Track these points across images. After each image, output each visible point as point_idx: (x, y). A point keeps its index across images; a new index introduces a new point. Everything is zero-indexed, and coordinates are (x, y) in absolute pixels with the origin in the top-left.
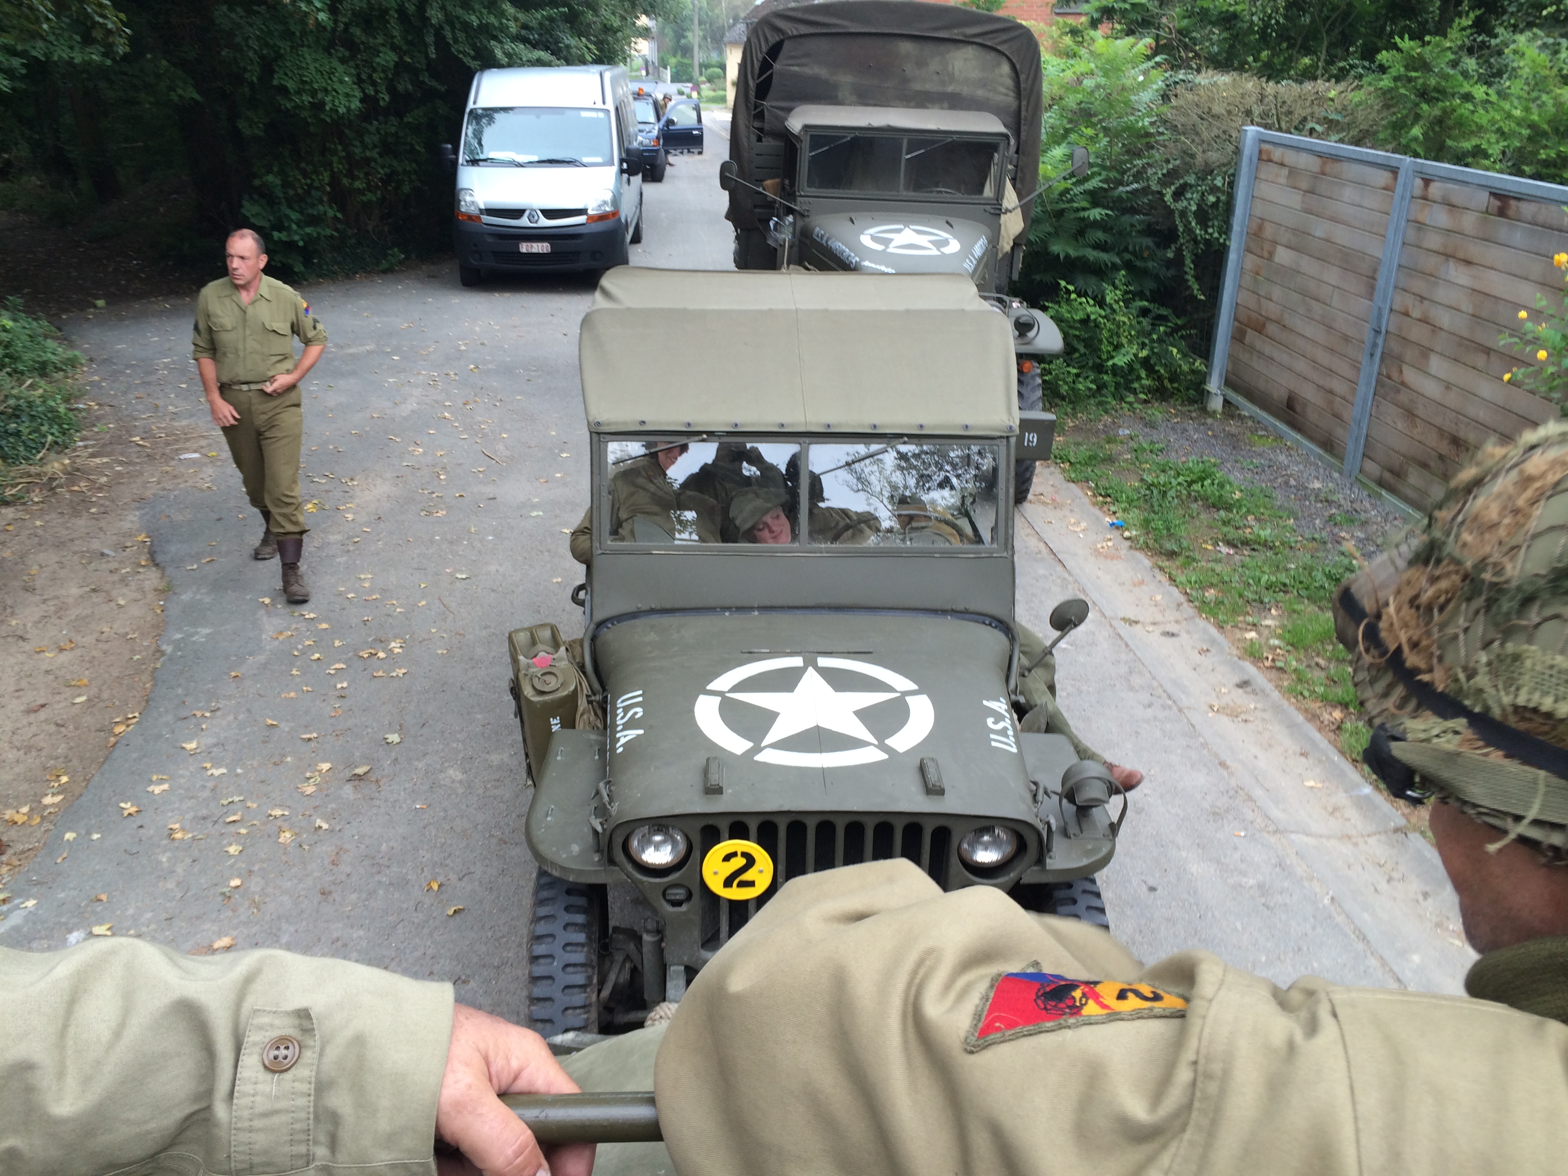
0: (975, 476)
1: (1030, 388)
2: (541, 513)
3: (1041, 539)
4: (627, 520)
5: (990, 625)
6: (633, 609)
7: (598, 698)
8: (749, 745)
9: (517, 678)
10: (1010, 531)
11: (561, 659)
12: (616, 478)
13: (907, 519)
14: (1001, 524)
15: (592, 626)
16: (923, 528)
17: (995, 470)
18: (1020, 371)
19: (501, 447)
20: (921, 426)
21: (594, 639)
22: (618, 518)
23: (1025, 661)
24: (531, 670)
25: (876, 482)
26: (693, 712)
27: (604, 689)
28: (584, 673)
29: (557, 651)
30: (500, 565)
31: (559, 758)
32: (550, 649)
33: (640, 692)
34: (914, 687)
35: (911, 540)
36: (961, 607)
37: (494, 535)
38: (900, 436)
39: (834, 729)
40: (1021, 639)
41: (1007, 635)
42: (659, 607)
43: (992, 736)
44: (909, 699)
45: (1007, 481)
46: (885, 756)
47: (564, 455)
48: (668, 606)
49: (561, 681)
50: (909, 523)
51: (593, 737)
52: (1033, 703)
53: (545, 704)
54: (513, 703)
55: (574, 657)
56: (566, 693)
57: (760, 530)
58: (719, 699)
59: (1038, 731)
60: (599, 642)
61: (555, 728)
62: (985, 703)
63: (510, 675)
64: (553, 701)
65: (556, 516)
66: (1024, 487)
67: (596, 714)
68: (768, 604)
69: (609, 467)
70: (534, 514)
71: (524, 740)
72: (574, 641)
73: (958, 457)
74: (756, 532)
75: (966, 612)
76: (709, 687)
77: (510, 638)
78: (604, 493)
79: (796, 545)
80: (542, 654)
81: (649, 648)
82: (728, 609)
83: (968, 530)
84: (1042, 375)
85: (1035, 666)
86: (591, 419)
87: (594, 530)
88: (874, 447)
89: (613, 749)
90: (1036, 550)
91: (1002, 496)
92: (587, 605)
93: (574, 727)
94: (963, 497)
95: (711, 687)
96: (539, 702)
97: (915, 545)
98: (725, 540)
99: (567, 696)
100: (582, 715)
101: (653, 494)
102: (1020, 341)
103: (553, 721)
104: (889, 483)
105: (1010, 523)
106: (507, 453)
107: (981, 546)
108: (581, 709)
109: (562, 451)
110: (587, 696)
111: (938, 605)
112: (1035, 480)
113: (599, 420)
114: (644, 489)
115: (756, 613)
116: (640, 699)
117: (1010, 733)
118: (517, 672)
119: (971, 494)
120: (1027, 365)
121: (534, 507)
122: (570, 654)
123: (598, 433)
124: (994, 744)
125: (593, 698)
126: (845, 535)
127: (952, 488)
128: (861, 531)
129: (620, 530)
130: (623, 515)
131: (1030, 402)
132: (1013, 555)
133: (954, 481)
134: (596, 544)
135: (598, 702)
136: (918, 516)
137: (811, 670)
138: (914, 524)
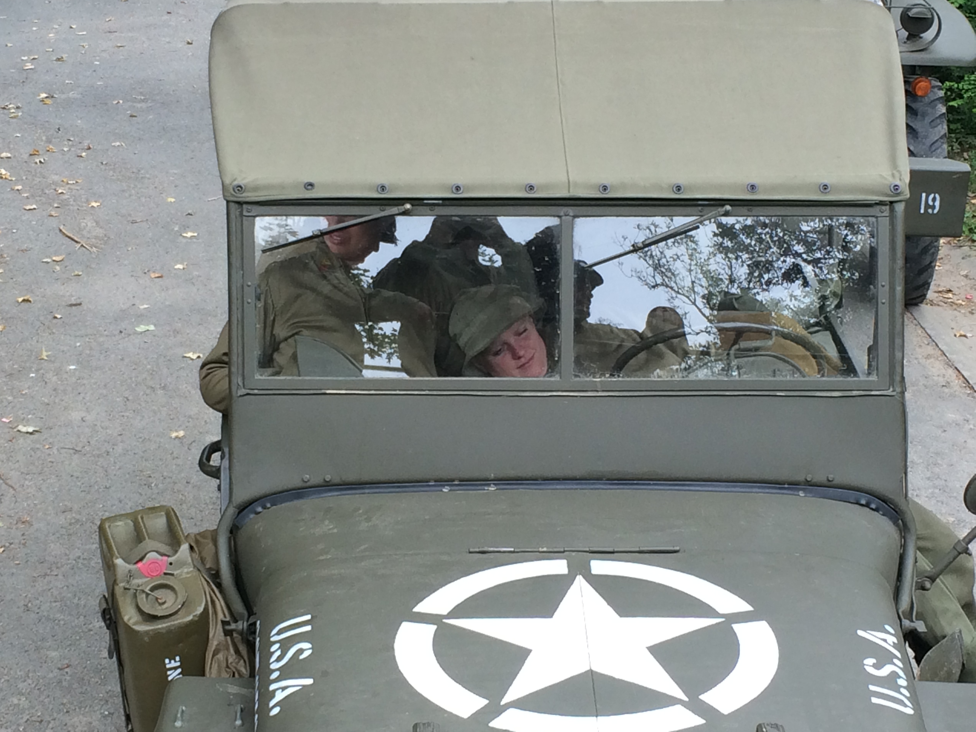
0: (842, 261)
1: (928, 120)
2: (152, 328)
3: (950, 364)
4: (286, 339)
5: (867, 505)
6: (295, 482)
7: (241, 625)
8: (480, 702)
9: (113, 594)
10: (898, 355)
11: (182, 564)
12: (268, 271)
13: (733, 334)
14: (884, 342)
15: (232, 511)
16: (757, 349)
17: (873, 252)
18: (910, 94)
19: (88, 223)
20: (753, 187)
21: (234, 530)
22: (272, 335)
23: (925, 564)
24: (136, 581)
25: (685, 273)
26: (392, 649)
27: (251, 613)
28: (219, 586)
29: (176, 552)
30: (88, 410)
31: (178, 724)
32: (164, 548)
33: (308, 617)
34: (743, 606)
35: (738, 368)
36: (821, 477)
37: (78, 363)
38: (721, 202)
39: (617, 676)
40: (917, 528)
41: (895, 523)
42: (337, 480)
43: (872, 688)
44: (738, 628)
45: (892, 273)
46: (699, 721)
47: (189, 234)
48: (351, 477)
49: (180, 600)
50: (735, 342)
51: (233, 689)
52: (939, 634)
53: (157, 635)
54: (106, 635)
55: (203, 560)
56: (190, 618)
57: (497, 353)
58: (432, 628)
59: (948, 679)
60: (242, 535)
61: (172, 675)
62: (860, 633)
63: (101, 588)
64: (169, 631)
65: (176, 332)
66: (921, 281)
67: (237, 651)
68: (512, 473)
69: (258, 254)
70: (141, 328)
71: (124, 694)
72: (202, 535)
73: (814, 231)
74: (491, 358)
75: (829, 485)
76: (419, 608)
77: (101, 529)
78: (250, 299)
79: (556, 378)
80: (152, 555)
81: (321, 546)
82: (449, 481)
83: (832, 352)
84: (946, 99)
85: (941, 572)
86: (227, 181)
87: (234, 358)
88: (680, 221)
89: (265, 708)
90: (942, 381)
91: (883, 296)
92: (224, 475)
93: (202, 673)
94: (824, 298)
95: (421, 608)
96: (147, 632)
97: (745, 377)
98: (442, 372)
99: (191, 623)
100: (215, 653)
101: (327, 297)
102: (910, 46)
103: (170, 664)
104: (706, 274)
105: (898, 341)
106: (99, 232)
107: (851, 379)
108: (213, 644)
109: (186, 228)
110: (224, 623)
111: (784, 474)
112: (939, 267)
113: (242, 183)
114: (313, 290)
115: (492, 488)
116: (308, 628)
117: (902, 682)
118: (112, 585)
119: (835, 294)
120: (923, 85)
121: (141, 318)
122: (196, 556)
123: (240, 204)
124: (874, 700)
125: (233, 626)
126: (632, 362)
127: (806, 284)
128: (660, 356)
129: (276, 356)
130: (281, 332)
131: (928, 142)
132: (903, 393)
133: (808, 269)
134: (237, 380)
135: (241, 633)
136: (750, 330)
137: (580, 580)
138: (743, 344)
